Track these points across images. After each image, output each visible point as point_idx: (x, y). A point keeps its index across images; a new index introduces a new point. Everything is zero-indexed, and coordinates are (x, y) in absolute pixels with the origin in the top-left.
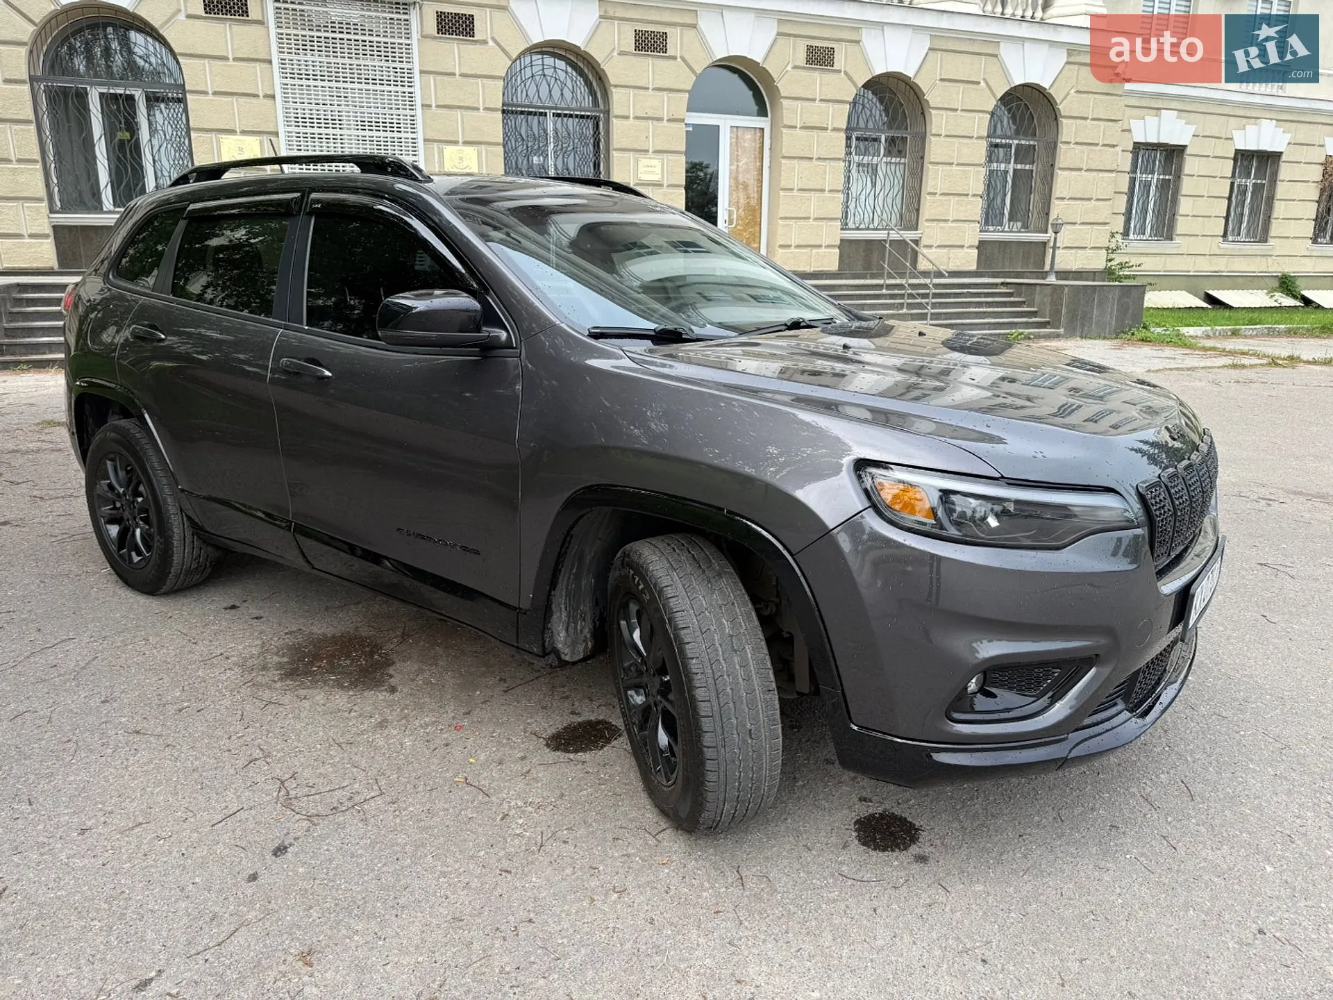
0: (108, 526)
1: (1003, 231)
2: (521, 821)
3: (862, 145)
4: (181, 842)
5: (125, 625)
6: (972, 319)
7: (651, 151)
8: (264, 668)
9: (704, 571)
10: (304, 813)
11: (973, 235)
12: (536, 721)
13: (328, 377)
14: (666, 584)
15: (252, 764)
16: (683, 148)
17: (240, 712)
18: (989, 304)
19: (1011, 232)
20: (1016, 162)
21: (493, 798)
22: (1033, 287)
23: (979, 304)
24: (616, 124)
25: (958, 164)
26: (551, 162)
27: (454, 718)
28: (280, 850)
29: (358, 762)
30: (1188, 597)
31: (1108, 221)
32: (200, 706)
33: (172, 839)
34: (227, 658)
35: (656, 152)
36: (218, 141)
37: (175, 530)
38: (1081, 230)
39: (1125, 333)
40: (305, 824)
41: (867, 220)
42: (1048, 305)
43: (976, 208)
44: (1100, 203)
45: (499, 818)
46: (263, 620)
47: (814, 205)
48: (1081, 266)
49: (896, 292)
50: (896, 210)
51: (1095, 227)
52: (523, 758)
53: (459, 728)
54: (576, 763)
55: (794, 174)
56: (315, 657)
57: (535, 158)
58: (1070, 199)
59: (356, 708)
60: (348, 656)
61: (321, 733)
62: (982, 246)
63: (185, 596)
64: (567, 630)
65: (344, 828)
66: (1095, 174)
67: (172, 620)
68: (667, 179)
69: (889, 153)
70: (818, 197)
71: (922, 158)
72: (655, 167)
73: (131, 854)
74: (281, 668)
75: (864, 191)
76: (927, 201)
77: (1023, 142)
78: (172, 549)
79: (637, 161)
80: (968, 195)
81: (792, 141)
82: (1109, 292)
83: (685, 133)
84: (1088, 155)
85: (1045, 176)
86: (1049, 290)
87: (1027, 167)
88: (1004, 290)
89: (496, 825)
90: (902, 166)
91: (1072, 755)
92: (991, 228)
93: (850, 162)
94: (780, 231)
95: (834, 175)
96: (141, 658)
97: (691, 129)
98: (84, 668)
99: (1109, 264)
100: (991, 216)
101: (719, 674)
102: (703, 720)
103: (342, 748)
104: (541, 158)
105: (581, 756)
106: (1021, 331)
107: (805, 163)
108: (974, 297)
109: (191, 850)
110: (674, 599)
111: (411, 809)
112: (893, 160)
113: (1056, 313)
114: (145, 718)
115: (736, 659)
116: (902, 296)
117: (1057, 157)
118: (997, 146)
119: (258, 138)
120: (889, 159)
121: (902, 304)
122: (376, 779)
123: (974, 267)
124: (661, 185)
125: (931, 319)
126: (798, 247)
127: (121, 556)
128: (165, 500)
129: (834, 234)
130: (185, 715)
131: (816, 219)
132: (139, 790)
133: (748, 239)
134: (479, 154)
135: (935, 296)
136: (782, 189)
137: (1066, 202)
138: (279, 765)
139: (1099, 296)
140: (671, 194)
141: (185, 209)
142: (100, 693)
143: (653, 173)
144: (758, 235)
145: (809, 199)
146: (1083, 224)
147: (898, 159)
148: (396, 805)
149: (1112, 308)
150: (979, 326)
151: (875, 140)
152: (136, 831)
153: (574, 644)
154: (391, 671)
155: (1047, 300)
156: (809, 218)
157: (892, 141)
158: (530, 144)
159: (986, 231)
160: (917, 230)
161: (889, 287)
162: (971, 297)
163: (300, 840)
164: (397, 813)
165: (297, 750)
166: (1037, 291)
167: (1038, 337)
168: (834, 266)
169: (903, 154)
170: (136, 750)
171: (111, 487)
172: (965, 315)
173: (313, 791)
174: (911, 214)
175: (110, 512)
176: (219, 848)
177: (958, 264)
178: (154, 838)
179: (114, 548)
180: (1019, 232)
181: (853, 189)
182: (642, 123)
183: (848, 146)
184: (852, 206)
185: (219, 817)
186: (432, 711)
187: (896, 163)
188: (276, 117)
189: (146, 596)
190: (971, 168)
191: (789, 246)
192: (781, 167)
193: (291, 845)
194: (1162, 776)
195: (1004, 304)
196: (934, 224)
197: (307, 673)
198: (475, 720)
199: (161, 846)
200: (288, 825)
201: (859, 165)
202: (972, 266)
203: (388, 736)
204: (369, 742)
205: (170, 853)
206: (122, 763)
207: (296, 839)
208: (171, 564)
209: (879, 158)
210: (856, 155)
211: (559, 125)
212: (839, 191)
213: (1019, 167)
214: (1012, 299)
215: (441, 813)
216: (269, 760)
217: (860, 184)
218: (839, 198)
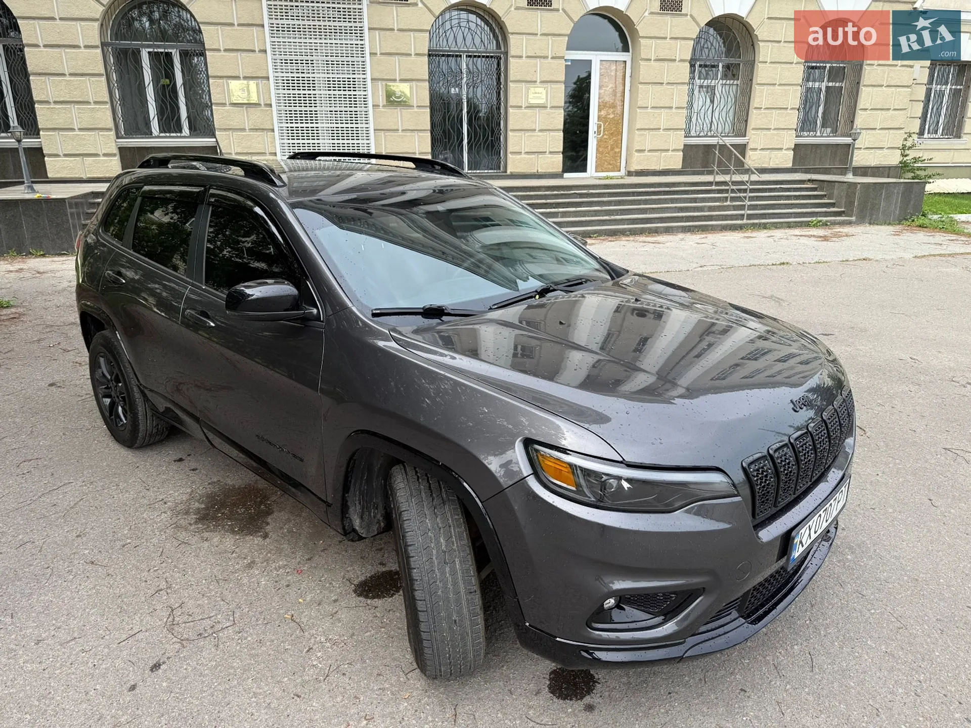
0: (104, 399)
1: (815, 136)
2: (319, 654)
3: (703, 71)
4: (96, 655)
5: (108, 472)
6: (782, 209)
7: (538, 81)
8: (187, 513)
9: (433, 499)
10: (179, 637)
11: (790, 140)
12: (354, 569)
13: (212, 327)
14: (404, 509)
15: (157, 594)
16: (563, 78)
17: (161, 550)
18: (797, 197)
19: (822, 136)
20: (828, 81)
21: (306, 634)
22: (833, 184)
23: (788, 197)
24: (512, 62)
25: (780, 85)
26: (464, 92)
27: (299, 563)
28: (156, 667)
29: (226, 596)
30: (790, 539)
31: (902, 127)
32: (138, 542)
33: (91, 652)
34: (165, 503)
35: (542, 82)
36: (228, 84)
37: (140, 409)
38: (880, 134)
39: (906, 220)
40: (177, 646)
41: (706, 129)
42: (844, 198)
43: (793, 119)
44: (897, 112)
45: (305, 650)
46: (197, 471)
47: (663, 119)
48: (878, 163)
49: (723, 187)
50: (729, 122)
51: (891, 131)
52: (335, 601)
53: (300, 572)
54: (370, 607)
55: (648, 96)
56: (223, 505)
57: (453, 89)
58: (871, 109)
59: (237, 550)
60: (244, 505)
61: (209, 570)
62: (797, 148)
63: (152, 449)
64: (362, 518)
65: (201, 652)
66: (893, 89)
67: (138, 469)
68: (550, 103)
69: (725, 77)
70: (667, 112)
71: (751, 80)
72: (541, 93)
73: (63, 662)
74: (199, 513)
75: (704, 107)
76: (753, 113)
77: (834, 65)
78: (138, 421)
79: (528, 90)
80: (787, 108)
81: (646, 71)
82: (894, 188)
83: (564, 67)
84: (888, 74)
85: (852, 92)
86: (845, 186)
87: (837, 85)
88: (809, 186)
89: (302, 656)
90: (735, 87)
91: (686, 655)
92: (806, 134)
93: (693, 84)
94: (637, 138)
95: (680, 96)
96: (110, 501)
97: (569, 63)
98: (72, 508)
99: (905, 159)
100: (806, 124)
101: (433, 581)
102: (420, 613)
103: (219, 584)
104: (457, 89)
105: (377, 602)
106: (820, 219)
107: (658, 87)
108: (785, 191)
109: (100, 662)
110: (408, 522)
111: (249, 639)
112: (728, 82)
113: (850, 204)
114: (100, 551)
115: (447, 569)
116: (727, 191)
117: (862, 76)
118: (813, 68)
119: (255, 82)
120: (724, 81)
121: (727, 198)
122: (234, 612)
123: (790, 165)
124: (546, 107)
125: (748, 210)
126: (650, 151)
127: (112, 420)
128: (132, 388)
129: (679, 141)
130: (126, 550)
131: (665, 130)
132: (81, 610)
133: (612, 145)
134: (411, 88)
135: (752, 191)
136: (639, 107)
137: (868, 112)
138: (174, 596)
139: (886, 191)
140: (552, 113)
141: (142, 188)
142: (77, 529)
143: (539, 98)
144: (620, 142)
145: (660, 115)
146: (881, 129)
147: (732, 81)
148: (240, 634)
149: (897, 199)
150: (787, 215)
151: (713, 66)
152: (71, 644)
153: (369, 526)
154: (269, 520)
155: (844, 194)
156: (660, 129)
157: (728, 67)
158: (449, 79)
159: (801, 136)
160: (745, 136)
161: (718, 184)
162: (783, 192)
163: (171, 659)
164: (240, 641)
165: (189, 584)
166: (836, 187)
167: (834, 223)
168: (678, 165)
169: (736, 77)
170: (87, 577)
171: (104, 375)
172: (777, 206)
173: (190, 619)
174: (741, 124)
175: (104, 390)
176: (119, 663)
177: (777, 163)
178: (80, 651)
179: (107, 414)
180: (829, 136)
181: (695, 106)
182: (532, 61)
183: (692, 72)
184: (694, 120)
185: (124, 637)
186: (286, 556)
187: (730, 85)
188: (267, 66)
189: (126, 449)
190: (791, 88)
191: (643, 151)
192: (638, 91)
193: (164, 663)
194: (796, 647)
195: (809, 197)
196: (759, 132)
197: (215, 518)
198: (313, 565)
199: (83, 657)
200: (167, 646)
201: (701, 87)
202: (788, 164)
203: (251, 576)
204: (238, 579)
205: (87, 664)
206: (76, 587)
207: (168, 658)
208: (138, 430)
209: (717, 81)
210: (698, 79)
211: (471, 62)
212: (684, 108)
213: (830, 84)
214: (815, 193)
215: (268, 643)
216: (169, 591)
217: (700, 100)
218: (684, 113)
